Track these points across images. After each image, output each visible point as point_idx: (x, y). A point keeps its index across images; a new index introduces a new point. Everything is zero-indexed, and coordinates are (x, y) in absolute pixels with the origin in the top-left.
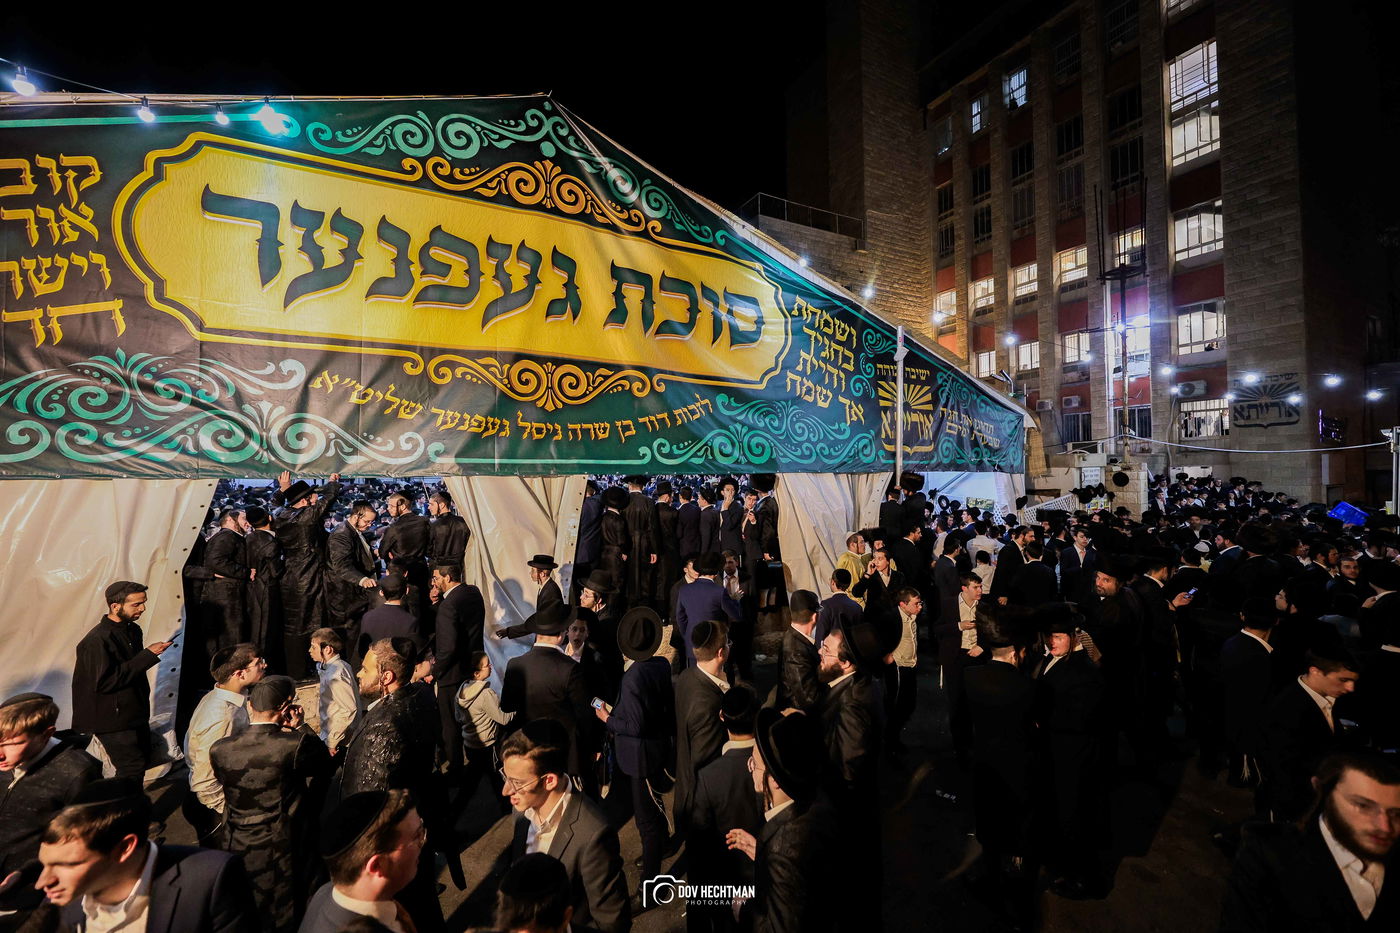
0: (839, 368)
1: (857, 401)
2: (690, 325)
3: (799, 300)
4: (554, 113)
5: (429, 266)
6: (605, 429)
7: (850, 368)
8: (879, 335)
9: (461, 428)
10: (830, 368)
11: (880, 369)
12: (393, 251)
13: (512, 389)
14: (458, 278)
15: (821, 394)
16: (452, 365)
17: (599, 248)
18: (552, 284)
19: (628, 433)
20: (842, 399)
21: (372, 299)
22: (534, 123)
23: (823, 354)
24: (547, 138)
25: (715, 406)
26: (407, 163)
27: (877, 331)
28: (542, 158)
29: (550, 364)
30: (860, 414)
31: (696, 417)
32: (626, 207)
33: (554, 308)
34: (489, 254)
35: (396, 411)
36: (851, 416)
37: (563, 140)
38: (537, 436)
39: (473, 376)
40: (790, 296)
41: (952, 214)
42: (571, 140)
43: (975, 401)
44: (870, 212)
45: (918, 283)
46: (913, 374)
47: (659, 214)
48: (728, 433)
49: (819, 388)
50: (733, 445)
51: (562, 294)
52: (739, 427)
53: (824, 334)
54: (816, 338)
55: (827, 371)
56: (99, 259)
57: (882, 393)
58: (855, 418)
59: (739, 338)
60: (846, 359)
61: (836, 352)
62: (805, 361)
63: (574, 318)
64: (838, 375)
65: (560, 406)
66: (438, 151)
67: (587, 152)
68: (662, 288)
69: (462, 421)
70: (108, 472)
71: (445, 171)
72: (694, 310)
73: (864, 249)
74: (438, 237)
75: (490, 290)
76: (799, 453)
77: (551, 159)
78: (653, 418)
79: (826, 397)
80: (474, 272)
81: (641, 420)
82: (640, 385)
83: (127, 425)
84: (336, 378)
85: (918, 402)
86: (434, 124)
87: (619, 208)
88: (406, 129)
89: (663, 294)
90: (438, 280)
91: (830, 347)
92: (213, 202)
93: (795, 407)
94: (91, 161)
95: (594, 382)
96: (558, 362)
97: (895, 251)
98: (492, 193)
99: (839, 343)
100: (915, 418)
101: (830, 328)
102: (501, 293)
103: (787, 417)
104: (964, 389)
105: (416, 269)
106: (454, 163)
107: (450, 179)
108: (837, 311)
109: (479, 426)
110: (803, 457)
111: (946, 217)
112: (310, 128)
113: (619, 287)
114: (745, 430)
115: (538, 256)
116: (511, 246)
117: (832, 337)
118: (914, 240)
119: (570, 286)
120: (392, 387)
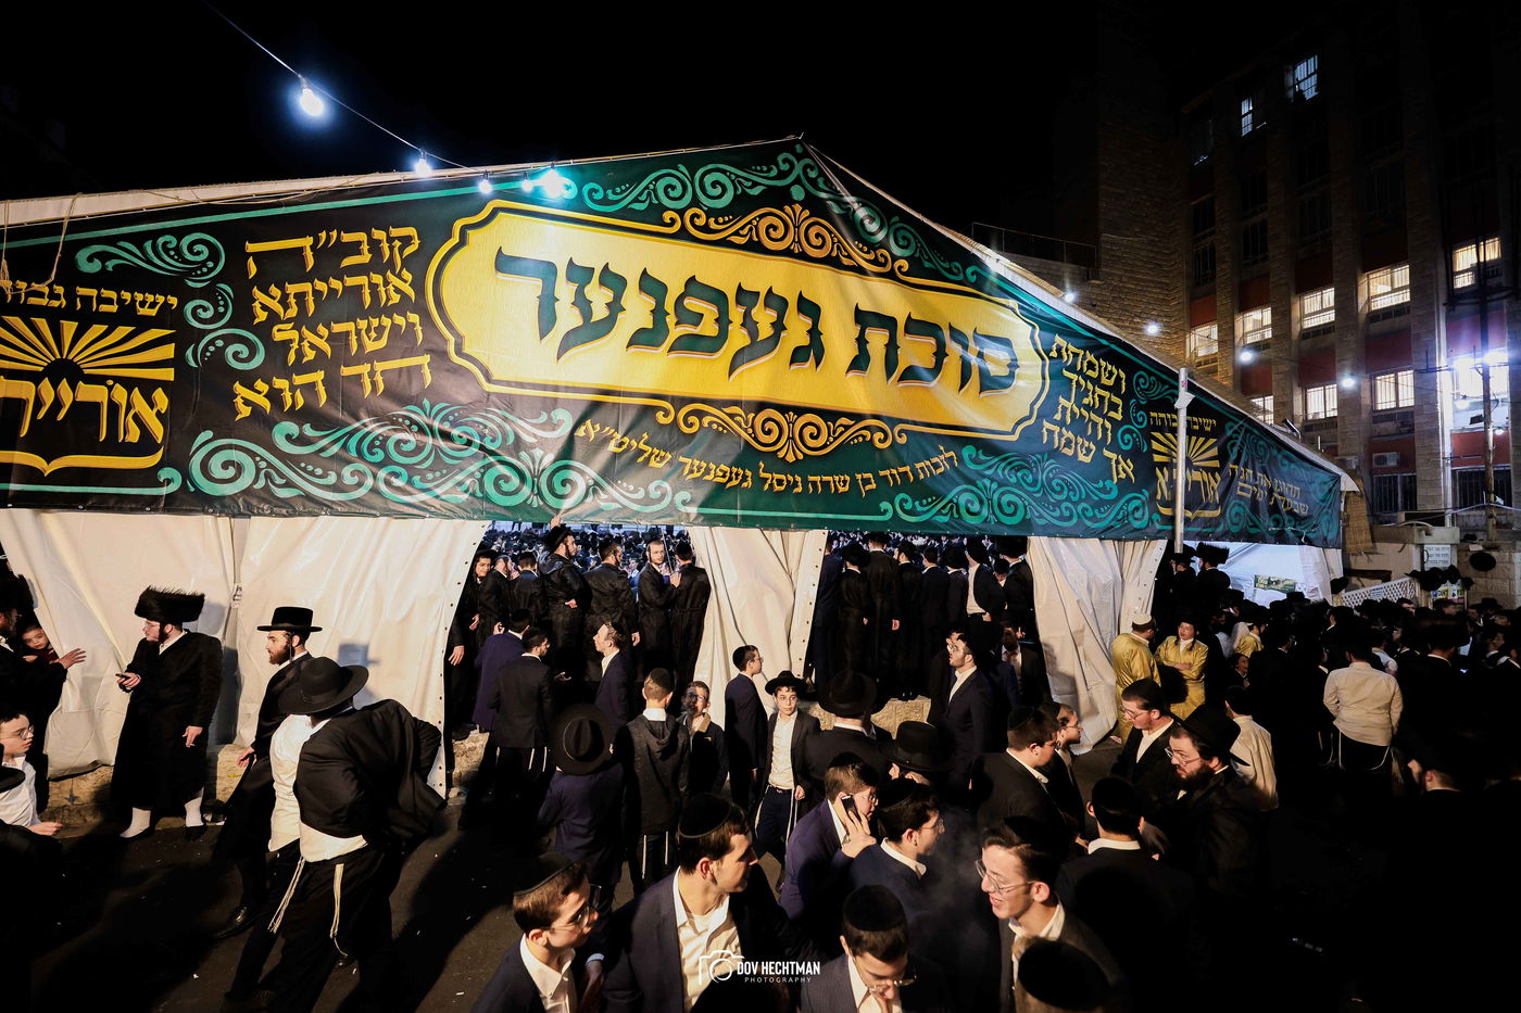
0: (1105, 417)
1: (1125, 456)
2: (937, 369)
3: (1059, 340)
4: (806, 154)
5: (684, 316)
6: (845, 482)
7: (1119, 416)
8: (1153, 378)
9: (707, 477)
10: (1093, 416)
11: (1154, 418)
12: (651, 303)
13: (755, 439)
14: (709, 328)
15: (1083, 445)
16: (700, 414)
17: (843, 292)
18: (797, 330)
19: (868, 487)
20: (1107, 453)
21: (632, 349)
22: (785, 167)
23: (1086, 401)
24: (797, 181)
25: (960, 459)
26: (667, 216)
27: (1150, 374)
28: (791, 202)
29: (791, 413)
30: (1129, 471)
31: (939, 471)
32: (872, 247)
33: (799, 355)
34: (738, 302)
35: (648, 460)
36: (1118, 474)
37: (813, 182)
38: (777, 488)
39: (719, 425)
40: (1047, 335)
41: (1213, 233)
42: (821, 181)
43: (1275, 457)
44: (1105, 236)
45: (1166, 316)
46: (1195, 423)
47: (907, 253)
48: (974, 489)
49: (1080, 440)
50: (981, 502)
51: (805, 340)
52: (987, 482)
53: (1087, 378)
54: (1078, 382)
55: (1090, 420)
56: (414, 318)
57: (1155, 445)
58: (1123, 475)
59: (989, 383)
60: (1114, 407)
61: (1101, 398)
62: (1064, 409)
63: (817, 365)
64: (1103, 426)
65: (801, 456)
66: (695, 202)
67: (836, 192)
68: (907, 331)
69: (708, 471)
70: (416, 511)
71: (701, 222)
72: (940, 354)
73: (1098, 279)
74: (692, 288)
75: (738, 338)
76: (1057, 513)
77: (801, 203)
78: (894, 471)
79: (1089, 450)
80: (723, 321)
81: (882, 473)
82: (882, 436)
83: (430, 469)
84: (598, 426)
85: (1200, 458)
86: (693, 175)
87: (866, 249)
88: (665, 185)
89: (908, 337)
90: (689, 329)
91: (1094, 393)
92: (504, 263)
93: (1052, 461)
94: (411, 231)
95: (834, 432)
96: (800, 411)
97: (1137, 280)
98: (742, 241)
99: (1104, 387)
100: (1197, 476)
101: (1094, 370)
102: (748, 341)
103: (1043, 471)
104: (1261, 442)
105: (671, 320)
106: (710, 213)
107: (706, 229)
108: (1102, 351)
109: (724, 476)
110: (1062, 518)
111: (1204, 237)
112: (586, 189)
113: (862, 333)
114: (994, 486)
115: (784, 302)
116: (758, 293)
117: (1096, 382)
118: (1159, 265)
119: (814, 333)
120: (645, 436)
